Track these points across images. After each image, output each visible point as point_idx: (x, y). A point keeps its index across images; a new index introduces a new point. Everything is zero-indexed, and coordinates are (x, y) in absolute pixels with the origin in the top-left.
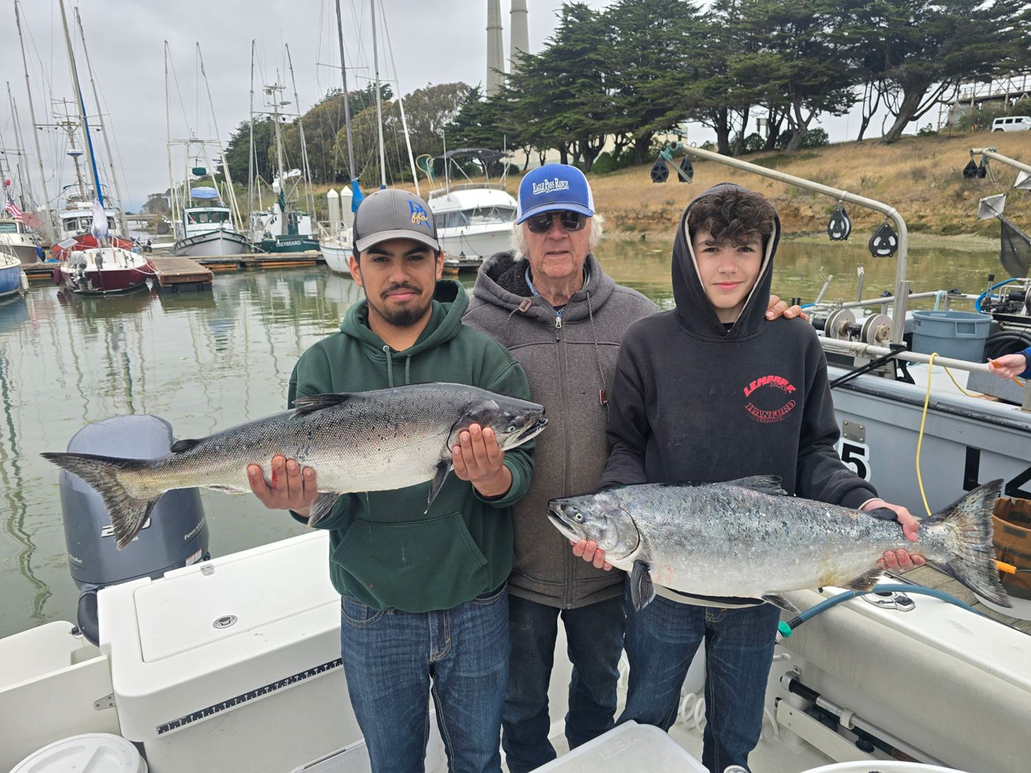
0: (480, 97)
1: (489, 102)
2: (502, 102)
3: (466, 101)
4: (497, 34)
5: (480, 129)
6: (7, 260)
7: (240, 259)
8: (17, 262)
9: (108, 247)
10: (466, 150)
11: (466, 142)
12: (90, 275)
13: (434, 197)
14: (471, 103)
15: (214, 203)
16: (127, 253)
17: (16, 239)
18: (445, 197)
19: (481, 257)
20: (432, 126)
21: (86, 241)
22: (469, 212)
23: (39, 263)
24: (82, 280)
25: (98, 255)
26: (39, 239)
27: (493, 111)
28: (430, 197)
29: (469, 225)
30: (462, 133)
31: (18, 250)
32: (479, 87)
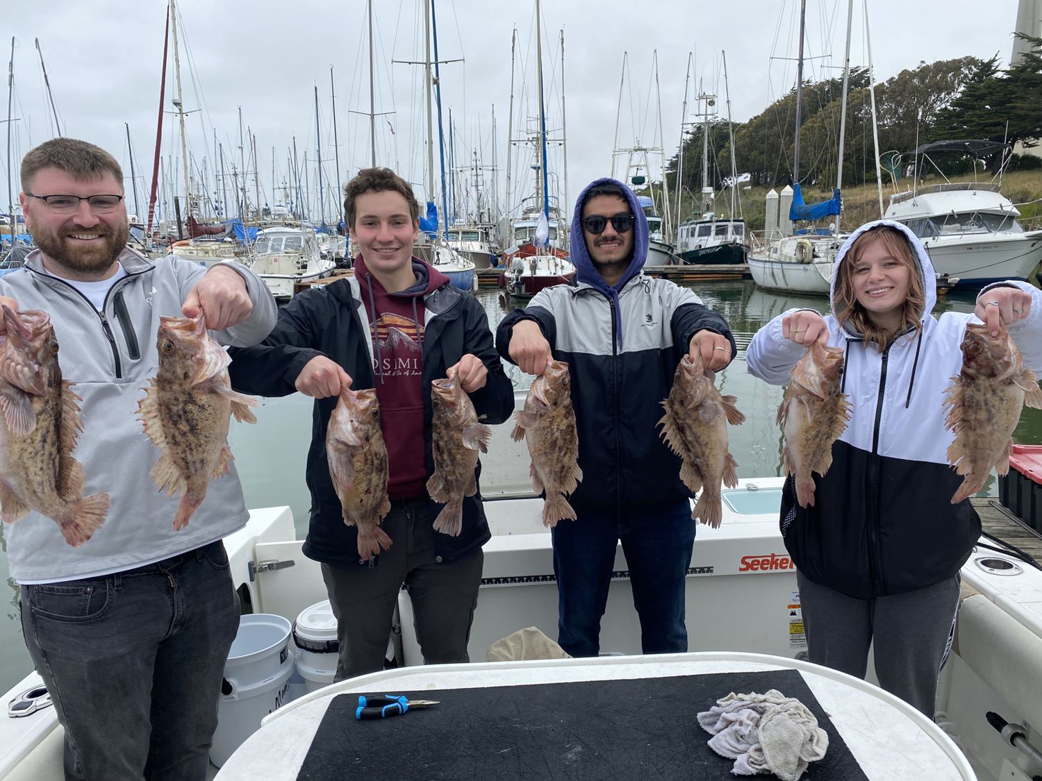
0: (995, 72)
1: (1005, 77)
2: (1024, 76)
3: (973, 79)
5: (988, 112)
6: (465, 264)
7: (663, 270)
8: (473, 266)
9: (547, 255)
10: (948, 142)
11: (965, 130)
12: (525, 279)
13: (897, 201)
14: (981, 81)
16: (558, 260)
17: (475, 246)
18: (911, 201)
19: (946, 275)
20: (920, 114)
21: (527, 250)
22: (940, 220)
23: (491, 268)
24: (517, 284)
25: (534, 262)
26: (497, 248)
27: (1011, 87)
28: (891, 203)
29: (938, 235)
30: (961, 119)
31: (476, 256)
32: (994, 60)
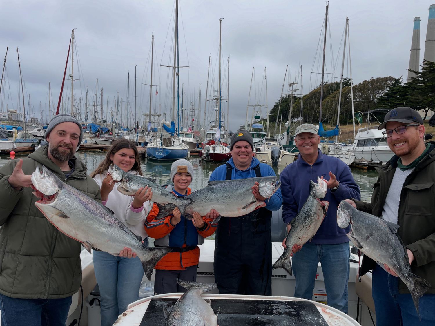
0: (400, 83)
1: (405, 85)
2: (413, 86)
3: (392, 85)
4: (417, 52)
5: (399, 99)
6: (185, 146)
8: (188, 147)
9: (219, 145)
10: (381, 109)
11: (389, 106)
12: (210, 154)
13: (361, 131)
14: (395, 86)
15: (260, 130)
16: (224, 147)
17: (190, 140)
18: (366, 132)
19: (381, 162)
20: (371, 98)
21: (212, 142)
22: (378, 140)
23: (196, 149)
24: (207, 156)
25: (214, 147)
26: (199, 141)
27: (407, 90)
28: (358, 132)
29: (377, 146)
30: (388, 101)
31: (190, 143)
32: (400, 79)
